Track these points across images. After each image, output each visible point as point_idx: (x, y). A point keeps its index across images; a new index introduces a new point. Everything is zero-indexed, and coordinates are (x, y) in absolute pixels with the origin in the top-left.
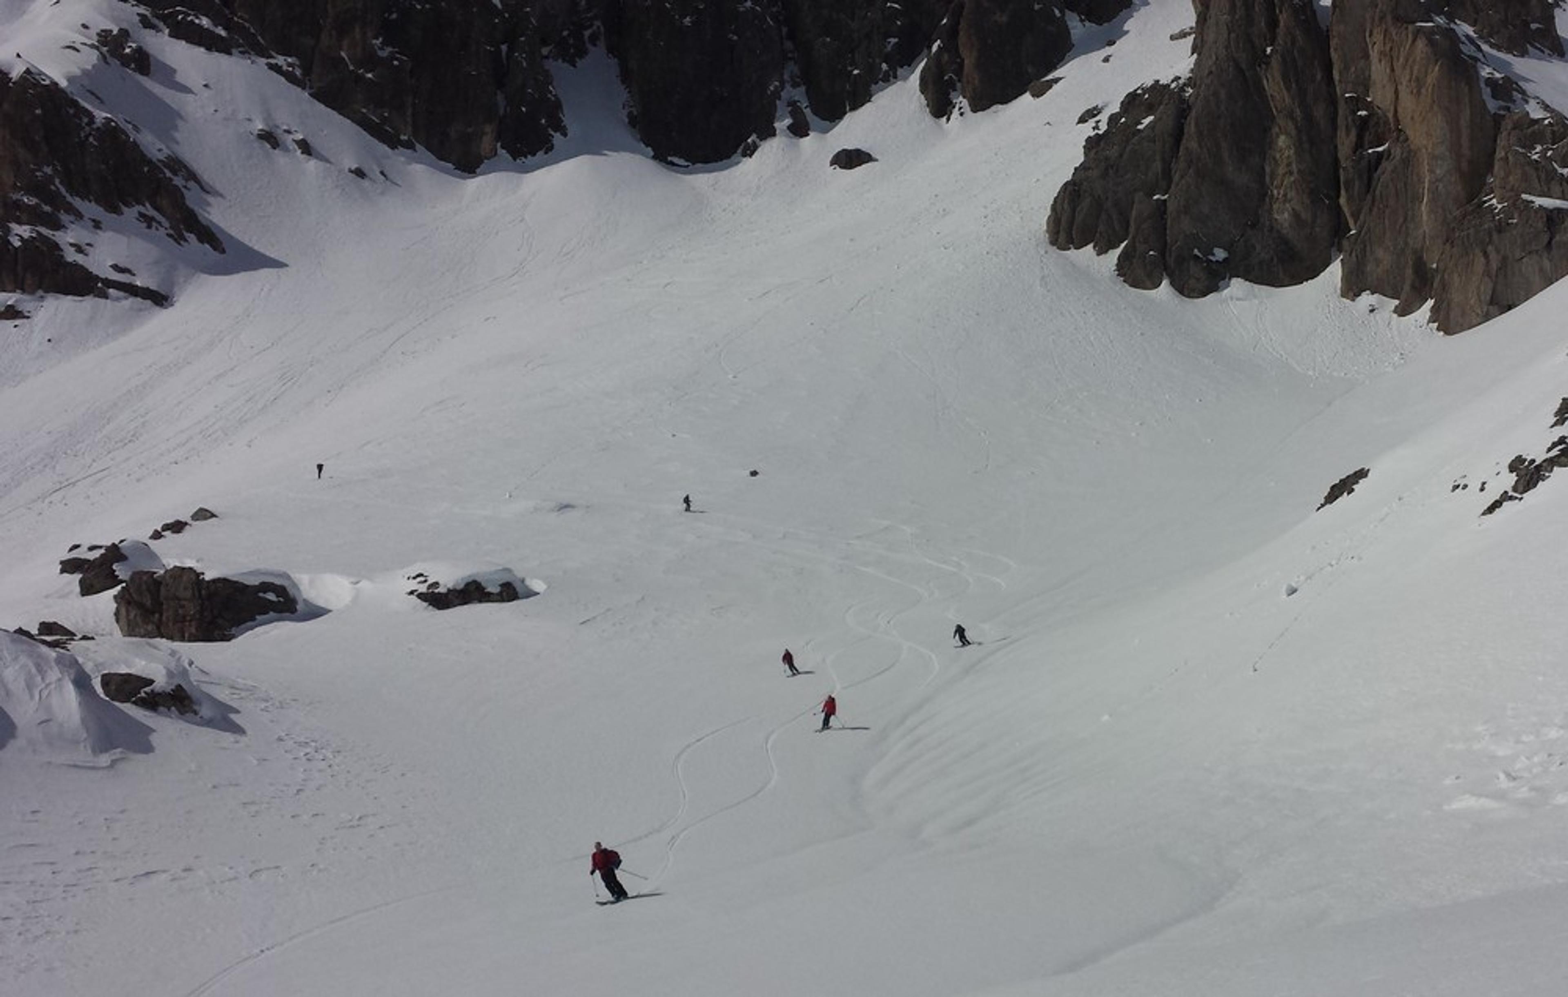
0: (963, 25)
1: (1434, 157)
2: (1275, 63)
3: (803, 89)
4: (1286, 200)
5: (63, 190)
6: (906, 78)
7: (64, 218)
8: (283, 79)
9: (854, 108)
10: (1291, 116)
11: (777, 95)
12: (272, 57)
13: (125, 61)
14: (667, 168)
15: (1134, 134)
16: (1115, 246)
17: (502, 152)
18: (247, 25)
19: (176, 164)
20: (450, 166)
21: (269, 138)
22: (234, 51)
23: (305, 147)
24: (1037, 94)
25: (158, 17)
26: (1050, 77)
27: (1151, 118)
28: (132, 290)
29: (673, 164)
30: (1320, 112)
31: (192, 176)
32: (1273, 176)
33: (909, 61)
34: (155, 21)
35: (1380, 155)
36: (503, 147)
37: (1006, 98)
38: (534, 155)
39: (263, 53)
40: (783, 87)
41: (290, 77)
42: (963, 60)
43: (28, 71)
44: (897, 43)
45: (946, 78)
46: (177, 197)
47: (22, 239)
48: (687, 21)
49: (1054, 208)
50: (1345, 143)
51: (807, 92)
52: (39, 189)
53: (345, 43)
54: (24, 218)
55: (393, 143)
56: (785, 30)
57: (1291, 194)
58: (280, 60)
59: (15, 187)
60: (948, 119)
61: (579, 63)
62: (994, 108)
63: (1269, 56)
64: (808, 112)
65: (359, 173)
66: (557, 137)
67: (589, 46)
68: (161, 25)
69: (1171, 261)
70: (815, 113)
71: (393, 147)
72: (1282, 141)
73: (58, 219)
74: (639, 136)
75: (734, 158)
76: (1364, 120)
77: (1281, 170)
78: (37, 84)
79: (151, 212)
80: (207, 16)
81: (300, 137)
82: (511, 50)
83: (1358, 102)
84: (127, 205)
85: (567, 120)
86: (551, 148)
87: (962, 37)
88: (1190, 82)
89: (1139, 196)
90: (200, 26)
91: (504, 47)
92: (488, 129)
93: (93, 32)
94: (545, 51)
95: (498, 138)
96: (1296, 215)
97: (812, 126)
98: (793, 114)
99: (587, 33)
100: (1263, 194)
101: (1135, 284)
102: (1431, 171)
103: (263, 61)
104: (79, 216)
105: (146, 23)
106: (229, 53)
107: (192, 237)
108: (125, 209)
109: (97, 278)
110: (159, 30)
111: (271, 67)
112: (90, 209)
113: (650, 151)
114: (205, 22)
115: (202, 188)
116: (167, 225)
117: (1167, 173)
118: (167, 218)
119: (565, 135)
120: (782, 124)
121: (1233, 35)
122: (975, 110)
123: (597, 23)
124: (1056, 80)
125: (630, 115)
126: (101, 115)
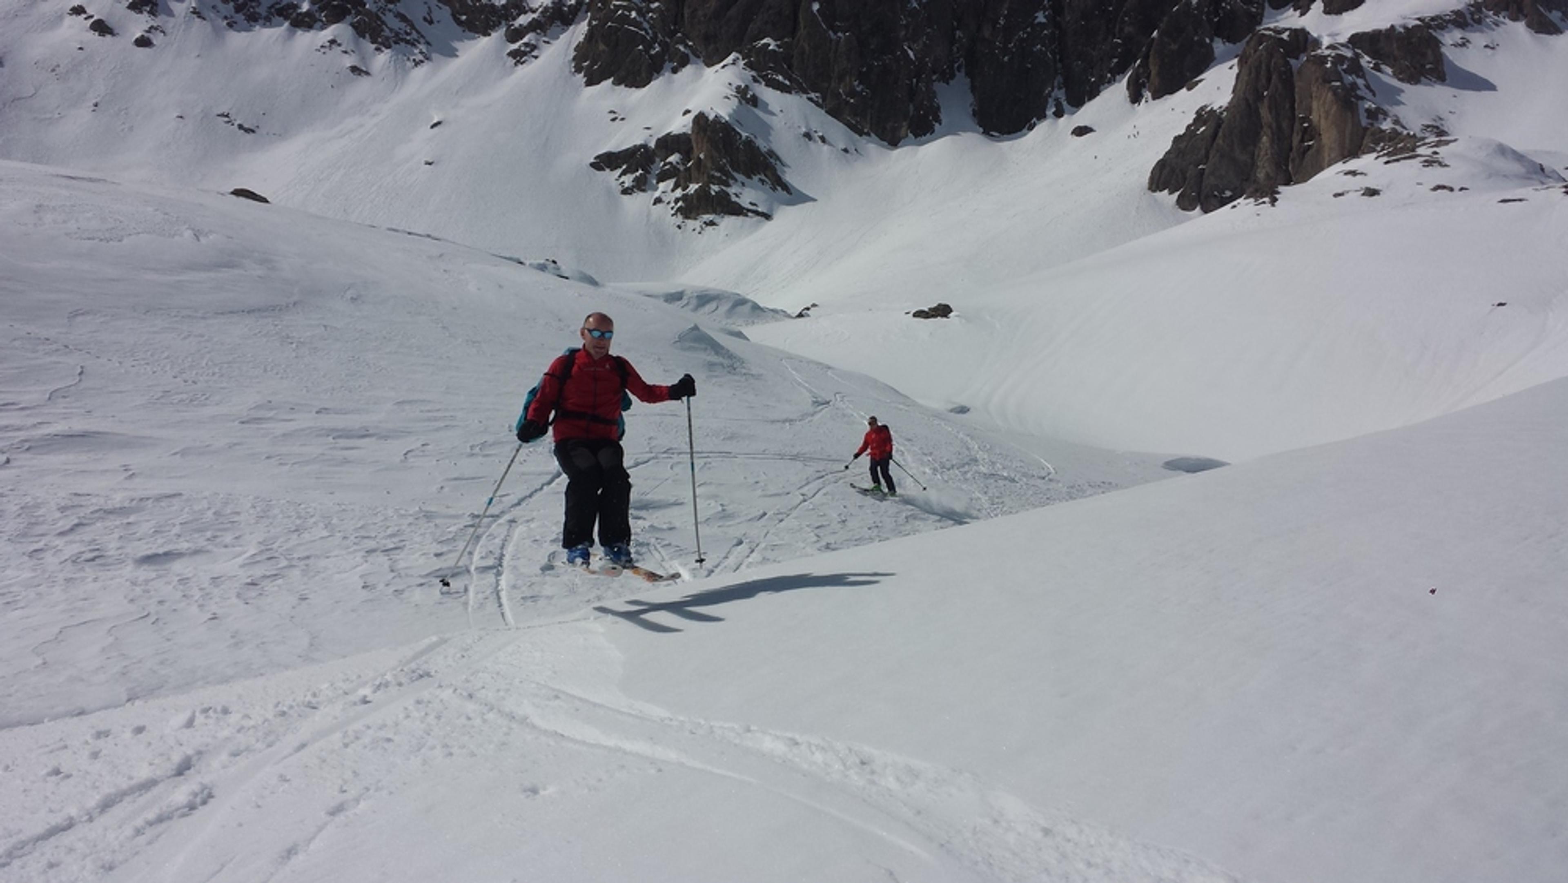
0: (1152, 53)
1: (1331, 149)
2: (1266, 101)
3: (1063, 90)
4: (1264, 167)
5: (730, 169)
6: (1120, 81)
7: (731, 182)
8: (813, 105)
9: (1090, 99)
10: (1270, 127)
11: (1049, 95)
12: (808, 93)
13: (748, 101)
14: (990, 139)
15: (1194, 136)
16: (1178, 190)
17: (910, 135)
18: (799, 78)
19: (771, 153)
20: (886, 143)
21: (808, 136)
22: (793, 92)
23: (823, 139)
24: (1189, 89)
25: (759, 76)
26: (1197, 79)
27: (1204, 128)
28: (757, 213)
29: (992, 136)
30: (1285, 125)
31: (778, 158)
32: (1258, 156)
33: (1122, 71)
34: (759, 79)
35: (1309, 146)
36: (911, 132)
37: (1172, 91)
38: (925, 135)
39: (806, 92)
40: (1053, 90)
41: (817, 104)
42: (1150, 71)
43: (716, 116)
44: (1117, 62)
45: (1141, 81)
46: (774, 170)
47: (714, 191)
48: (1006, 59)
49: (1152, 173)
50: (1296, 140)
51: (1066, 92)
52: (721, 169)
53: (842, 86)
54: (716, 182)
55: (861, 133)
56: (1058, 57)
57: (1266, 165)
58: (813, 95)
59: (712, 170)
60: (1139, 104)
61: (951, 82)
62: (1165, 97)
63: (1265, 97)
64: (1065, 103)
65: (846, 151)
66: (937, 125)
67: (957, 73)
68: (761, 80)
69: (1202, 197)
70: (1069, 103)
71: (861, 135)
72: (1265, 139)
73: (728, 183)
74: (976, 122)
75: (1025, 131)
76: (1306, 128)
77: (1262, 153)
78: (720, 122)
79: (763, 177)
80: (781, 74)
81: (820, 134)
82: (918, 82)
83: (1305, 119)
84: (755, 175)
85: (942, 116)
86: (933, 132)
87: (1151, 60)
88: (1227, 109)
89: (1191, 167)
90: (778, 81)
91: (915, 80)
92: (904, 124)
93: (734, 86)
94: (934, 77)
95: (909, 128)
96: (1267, 175)
97: (1066, 111)
98: (1056, 106)
99: (956, 65)
100: (1253, 165)
101: (1184, 209)
102: (1329, 155)
103: (805, 96)
104: (736, 180)
105: (755, 80)
106: (790, 93)
107: (779, 188)
108: (754, 177)
109: (744, 208)
110: (760, 83)
111: (810, 99)
112: (740, 177)
113: (981, 130)
114: (780, 78)
115: (782, 164)
116: (769, 183)
117: (1207, 157)
118: (770, 180)
119: (940, 124)
120: (1050, 111)
121: (1248, 87)
122: (1154, 98)
123: (962, 59)
124: (1201, 81)
125: (974, 110)
126: (744, 135)
